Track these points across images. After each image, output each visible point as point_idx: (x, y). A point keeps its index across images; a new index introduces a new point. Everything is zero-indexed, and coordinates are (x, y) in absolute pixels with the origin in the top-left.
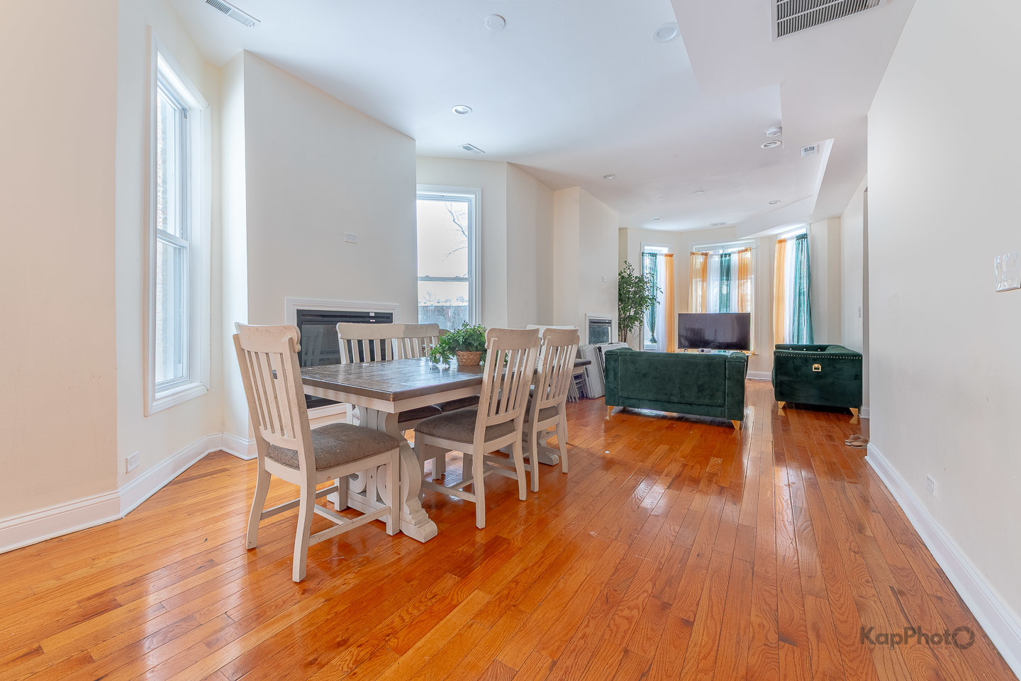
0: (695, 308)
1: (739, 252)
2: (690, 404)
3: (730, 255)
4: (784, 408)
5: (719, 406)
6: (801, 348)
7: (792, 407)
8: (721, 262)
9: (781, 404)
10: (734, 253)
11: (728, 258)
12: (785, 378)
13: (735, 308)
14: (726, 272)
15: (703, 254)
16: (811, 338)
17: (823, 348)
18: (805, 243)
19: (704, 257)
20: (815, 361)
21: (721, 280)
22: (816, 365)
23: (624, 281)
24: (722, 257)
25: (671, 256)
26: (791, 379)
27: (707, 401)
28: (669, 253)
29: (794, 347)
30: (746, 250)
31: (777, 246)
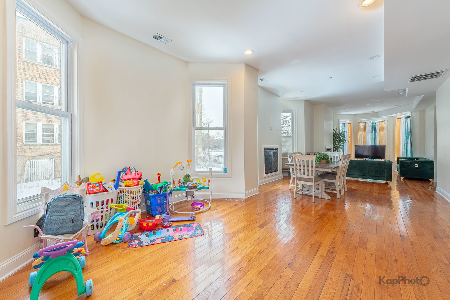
0: (361, 143)
1: (380, 122)
2: (372, 176)
3: (376, 123)
4: (403, 179)
5: (383, 177)
6: (408, 158)
7: (406, 179)
8: (372, 125)
9: (402, 178)
10: (378, 122)
11: (375, 124)
12: (404, 169)
13: (378, 144)
14: (374, 129)
15: (364, 123)
16: (412, 155)
17: (417, 159)
18: (409, 120)
19: (364, 124)
20: (416, 163)
21: (372, 132)
22: (416, 165)
23: (335, 134)
24: (372, 124)
25: (351, 123)
26: (407, 169)
27: (378, 175)
28: (350, 122)
29: (405, 158)
30: (383, 121)
31: (397, 120)
